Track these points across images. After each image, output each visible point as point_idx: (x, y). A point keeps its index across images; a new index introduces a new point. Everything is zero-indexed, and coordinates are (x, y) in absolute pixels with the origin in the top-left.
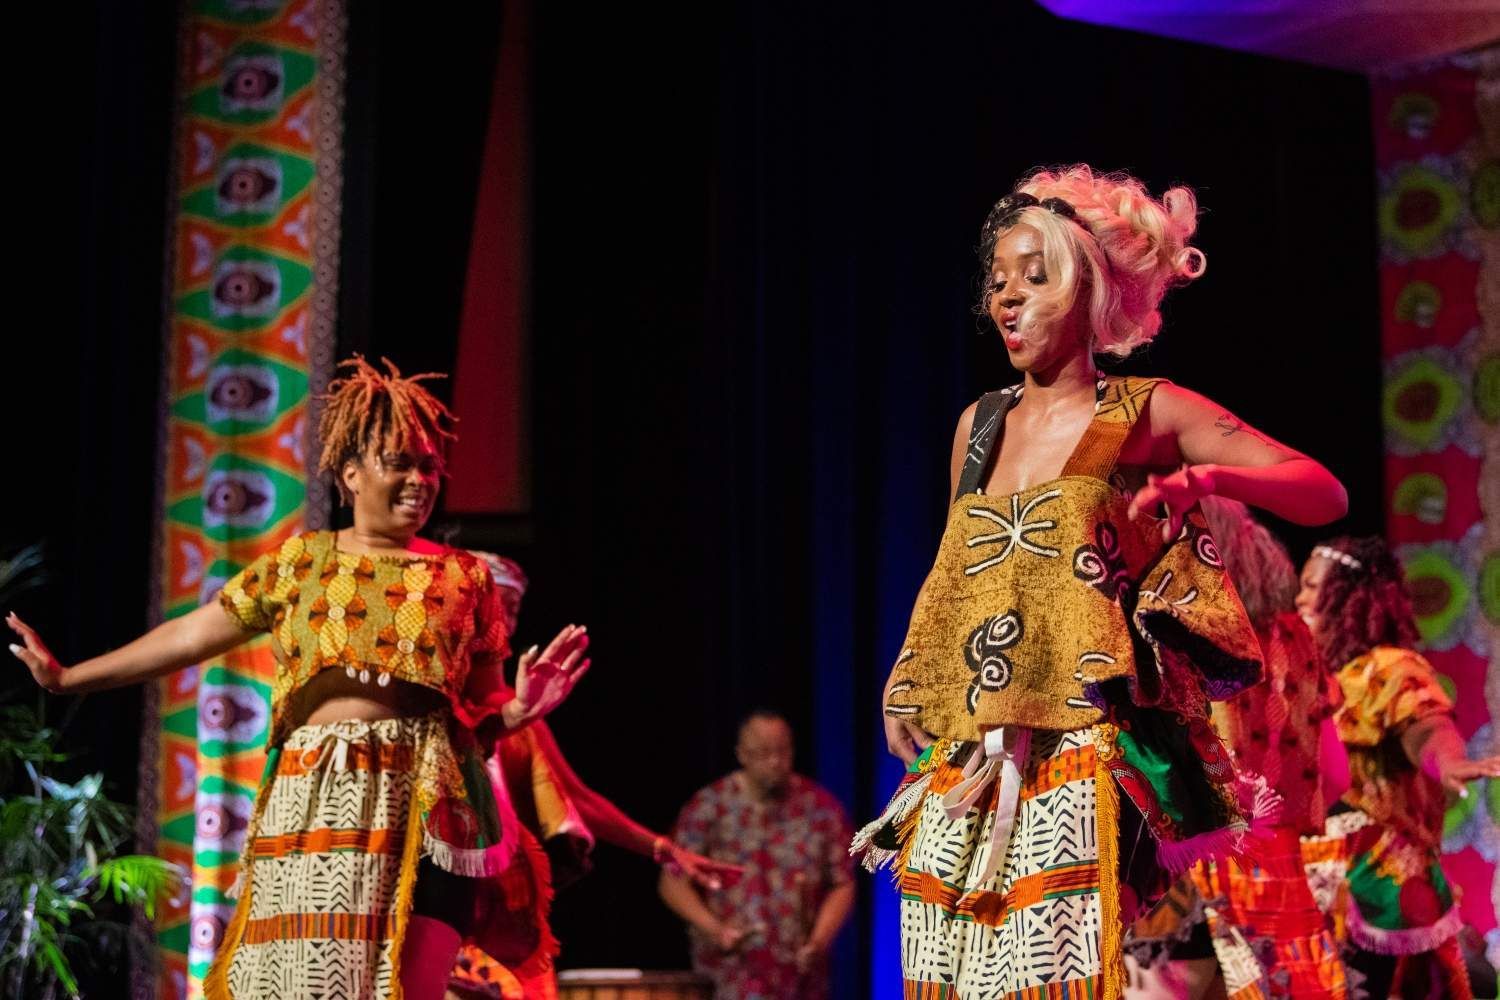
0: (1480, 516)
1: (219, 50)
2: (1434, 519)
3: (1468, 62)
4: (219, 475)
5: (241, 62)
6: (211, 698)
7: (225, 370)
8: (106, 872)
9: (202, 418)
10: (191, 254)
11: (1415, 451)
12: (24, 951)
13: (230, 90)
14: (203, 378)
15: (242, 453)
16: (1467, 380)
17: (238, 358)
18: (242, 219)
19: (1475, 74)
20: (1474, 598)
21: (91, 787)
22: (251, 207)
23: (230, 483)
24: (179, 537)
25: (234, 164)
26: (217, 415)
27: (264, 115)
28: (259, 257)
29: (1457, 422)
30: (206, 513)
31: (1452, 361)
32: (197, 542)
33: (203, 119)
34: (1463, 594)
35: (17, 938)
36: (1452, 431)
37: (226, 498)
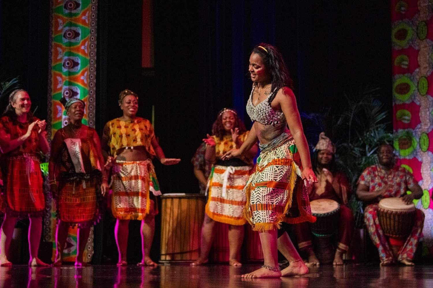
0: (418, 66)
2: (406, 67)
4: (66, 57)
6: (65, 120)
7: (67, 28)
9: (62, 42)
11: (400, 48)
14: (61, 31)
15: (72, 51)
16: (415, 28)
17: (71, 25)
20: (416, 89)
23: (69, 60)
24: (56, 75)
26: (66, 41)
29: (412, 40)
30: (63, 68)
31: (411, 23)
32: (61, 76)
34: (413, 88)
36: (411, 42)
37: (68, 64)
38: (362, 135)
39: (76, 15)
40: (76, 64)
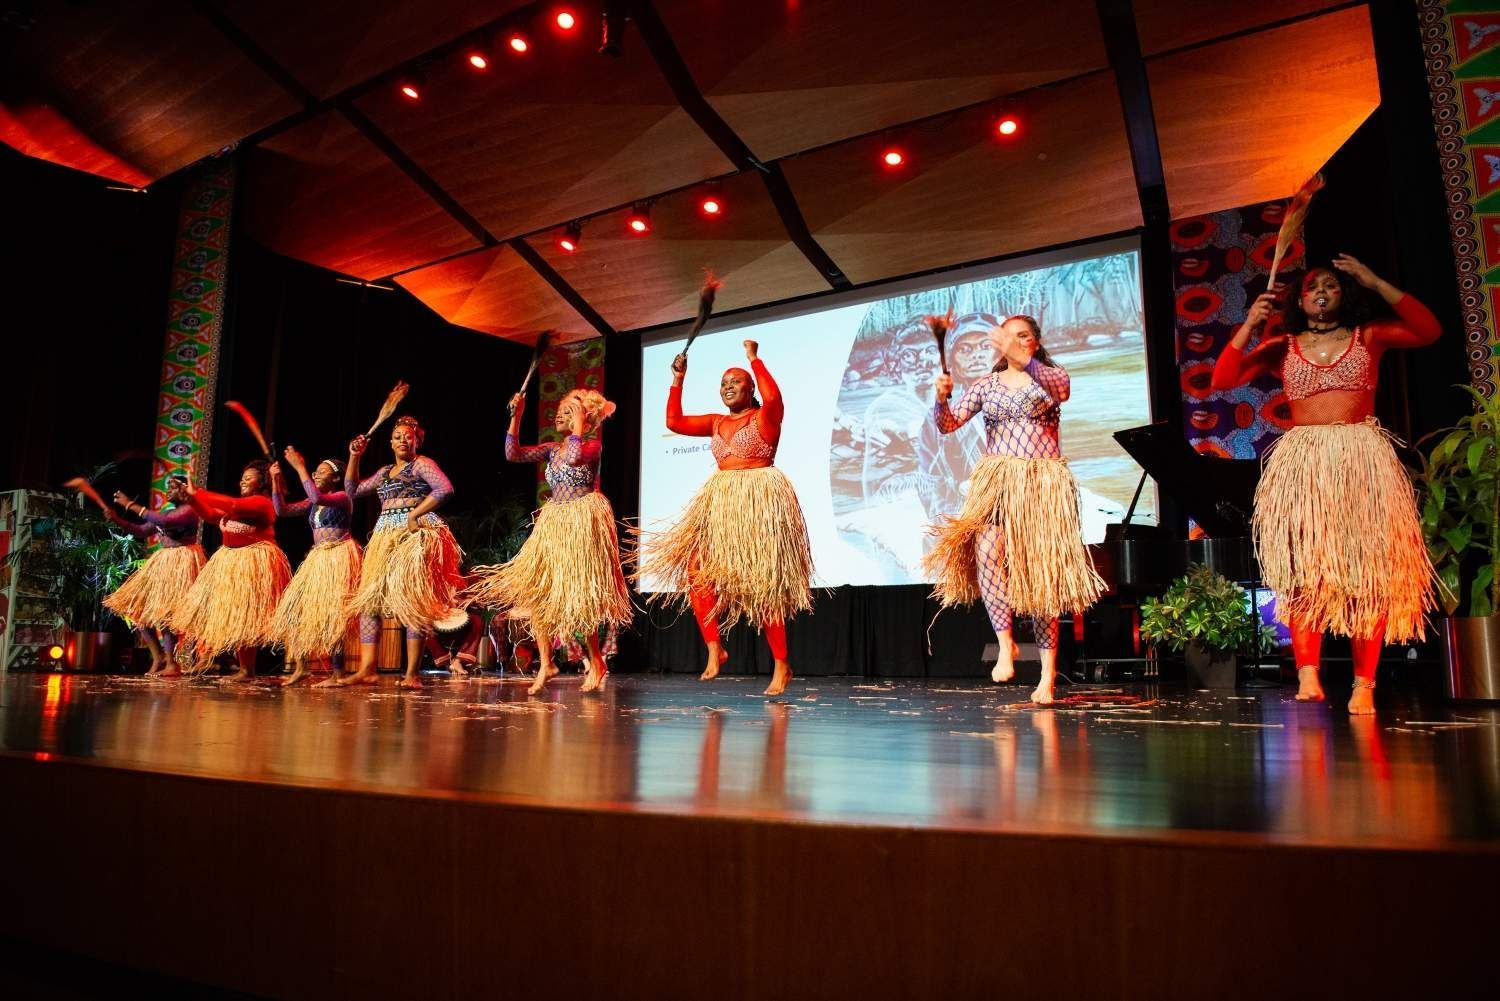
1: (180, 310)
3: (566, 347)
5: (190, 314)
7: (182, 410)
8: (135, 563)
9: (171, 424)
10: (167, 373)
12: (106, 587)
13: (185, 322)
14: (170, 410)
18: (189, 363)
19: (568, 351)
21: (130, 537)
22: (192, 360)
25: (186, 346)
27: (197, 332)
28: (194, 375)
30: (169, 453)
32: (170, 462)
33: (173, 331)
35: (105, 584)
38: (503, 540)
39: (192, 395)
40: (189, 450)
